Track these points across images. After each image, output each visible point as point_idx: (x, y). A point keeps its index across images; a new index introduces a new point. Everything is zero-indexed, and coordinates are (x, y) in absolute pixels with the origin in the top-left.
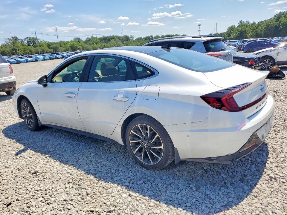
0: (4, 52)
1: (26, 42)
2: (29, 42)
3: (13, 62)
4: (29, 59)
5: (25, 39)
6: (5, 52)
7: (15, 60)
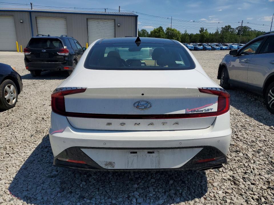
0: (212, 39)
1: (237, 31)
2: (240, 31)
3: (209, 49)
4: (224, 47)
5: (237, 28)
6: (214, 39)
7: (211, 47)
